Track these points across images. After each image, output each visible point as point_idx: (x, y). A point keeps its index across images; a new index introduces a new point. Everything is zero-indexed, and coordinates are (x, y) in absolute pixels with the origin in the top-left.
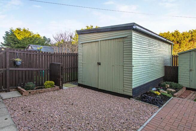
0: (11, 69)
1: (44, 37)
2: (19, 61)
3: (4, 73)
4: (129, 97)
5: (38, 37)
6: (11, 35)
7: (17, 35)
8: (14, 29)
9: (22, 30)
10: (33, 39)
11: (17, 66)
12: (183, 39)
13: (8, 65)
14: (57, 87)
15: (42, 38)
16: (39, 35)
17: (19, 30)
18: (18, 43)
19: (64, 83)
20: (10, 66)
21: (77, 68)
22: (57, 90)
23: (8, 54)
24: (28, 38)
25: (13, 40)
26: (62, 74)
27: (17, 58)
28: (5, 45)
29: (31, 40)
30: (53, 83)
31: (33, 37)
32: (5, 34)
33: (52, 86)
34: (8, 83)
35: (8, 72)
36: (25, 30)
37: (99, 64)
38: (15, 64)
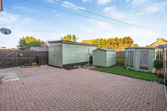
0: (18, 58)
1: (43, 41)
2: (21, 55)
3: (15, 60)
4: (61, 68)
5: (39, 41)
6: (23, 41)
7: (26, 41)
8: (25, 37)
9: (29, 38)
10: (36, 42)
11: (21, 57)
12: (119, 42)
13: (17, 56)
14: (38, 65)
15: (42, 42)
16: (40, 40)
17: (28, 37)
18: (27, 45)
19: (41, 65)
20: (18, 57)
21: (48, 58)
22: (38, 66)
23: (17, 52)
24: (33, 42)
25: (24, 44)
26: (40, 60)
27: (21, 53)
28: (19, 46)
29: (34, 43)
30: (36, 64)
31: (36, 41)
32: (20, 40)
33: (36, 65)
34: (17, 64)
35: (17, 59)
36: (31, 38)
37: (54, 56)
38: (20, 56)
